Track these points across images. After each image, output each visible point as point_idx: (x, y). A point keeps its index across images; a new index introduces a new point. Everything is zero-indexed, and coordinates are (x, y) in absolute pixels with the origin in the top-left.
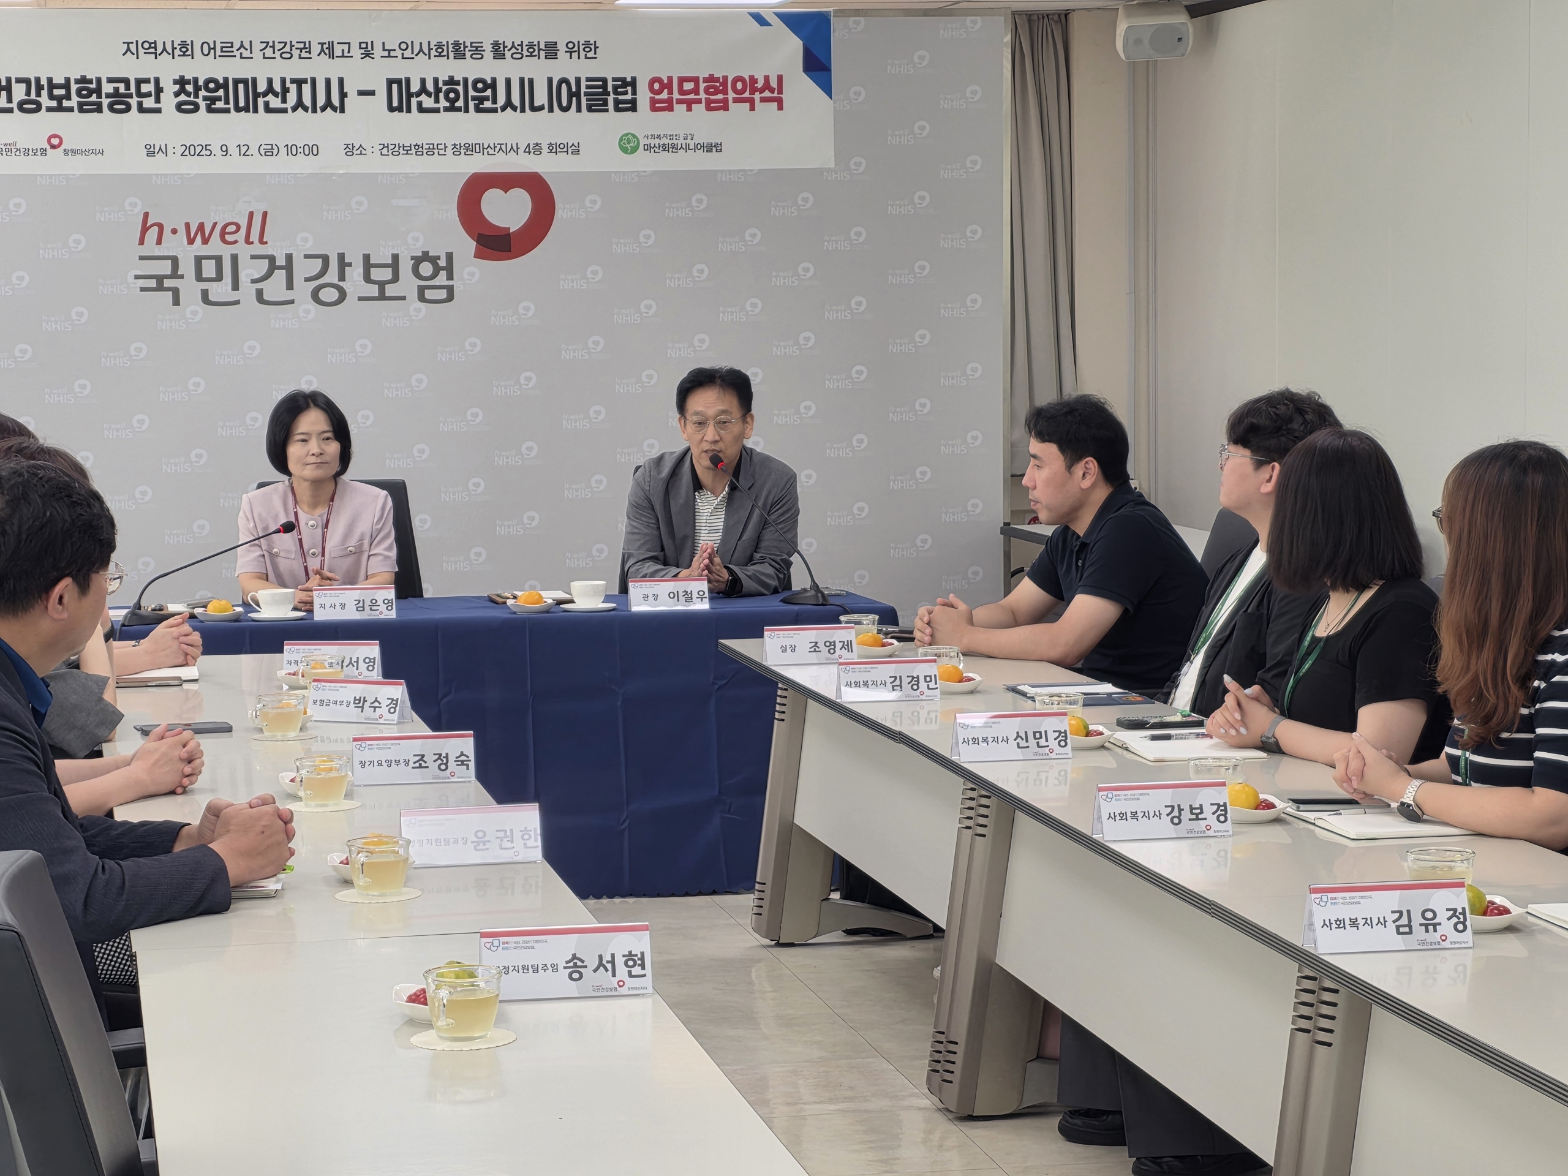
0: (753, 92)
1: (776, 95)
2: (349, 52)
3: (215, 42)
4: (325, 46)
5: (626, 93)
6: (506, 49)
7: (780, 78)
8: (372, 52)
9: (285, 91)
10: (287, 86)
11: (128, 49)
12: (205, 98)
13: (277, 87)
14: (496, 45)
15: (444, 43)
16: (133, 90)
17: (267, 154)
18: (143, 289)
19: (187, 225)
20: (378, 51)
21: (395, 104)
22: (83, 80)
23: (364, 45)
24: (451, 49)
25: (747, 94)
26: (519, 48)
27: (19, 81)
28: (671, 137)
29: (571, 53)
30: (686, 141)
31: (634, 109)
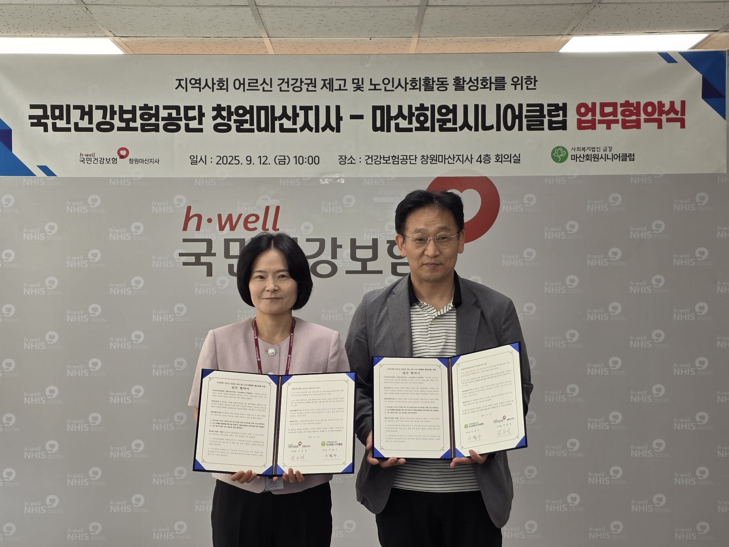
0: (660, 114)
1: (679, 116)
2: (344, 86)
3: (244, 79)
4: (327, 82)
5: (558, 116)
6: (465, 83)
7: (683, 103)
8: (362, 86)
9: (296, 115)
10: (297, 112)
11: (180, 85)
12: (236, 121)
13: (290, 113)
14: (457, 79)
15: (418, 79)
16: (182, 115)
17: (281, 163)
18: (185, 264)
19: (220, 216)
20: (367, 85)
21: (378, 125)
22: (146, 107)
23: (356, 81)
24: (422, 83)
25: (656, 116)
26: (475, 82)
27: (98, 108)
28: (594, 150)
29: (515, 85)
30: (605, 152)
31: (564, 128)
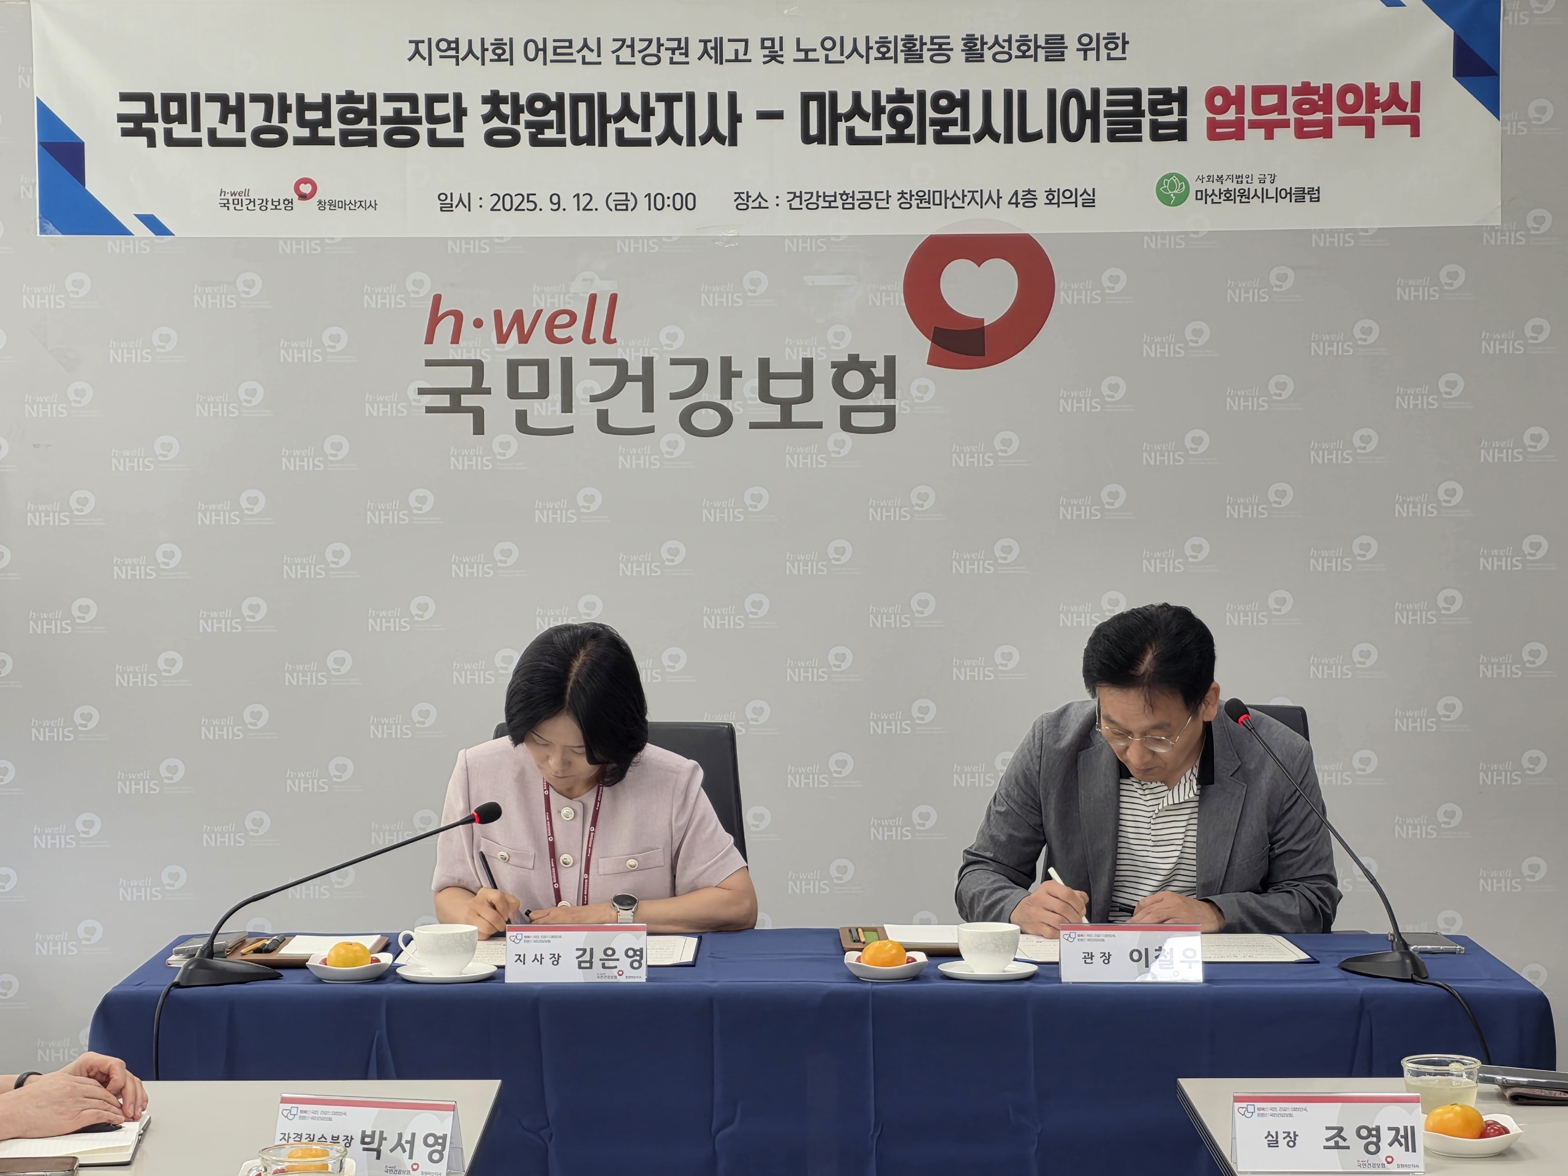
0: (1371, 109)
1: (1408, 112)
2: (745, 54)
3: (545, 40)
4: (710, 45)
5: (1170, 112)
6: (985, 47)
7: (1416, 87)
8: (780, 53)
9: (648, 112)
10: (651, 106)
11: (417, 51)
12: (529, 124)
13: (636, 107)
14: (970, 40)
15: (891, 38)
16: (422, 112)
17: (618, 207)
18: (430, 410)
19: (498, 315)
20: (790, 52)
21: (814, 131)
22: (350, 97)
24: (900, 47)
25: (1362, 113)
26: (1006, 44)
27: (255, 98)
28: (1240, 180)
29: (1085, 51)
30: (1262, 185)
31: (1182, 136)
